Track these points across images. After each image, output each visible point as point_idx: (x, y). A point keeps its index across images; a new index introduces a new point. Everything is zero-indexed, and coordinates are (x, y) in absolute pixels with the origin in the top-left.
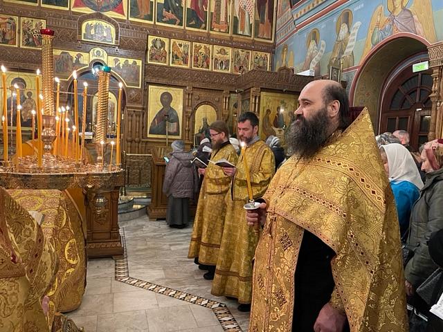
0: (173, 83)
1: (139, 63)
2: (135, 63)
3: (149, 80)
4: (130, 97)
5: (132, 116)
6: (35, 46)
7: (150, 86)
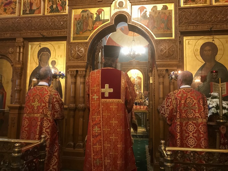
0: (218, 27)
1: (171, 7)
2: (165, 8)
3: (184, 29)
4: (161, 51)
5: (164, 77)
6: (58, 11)
7: (185, 38)
